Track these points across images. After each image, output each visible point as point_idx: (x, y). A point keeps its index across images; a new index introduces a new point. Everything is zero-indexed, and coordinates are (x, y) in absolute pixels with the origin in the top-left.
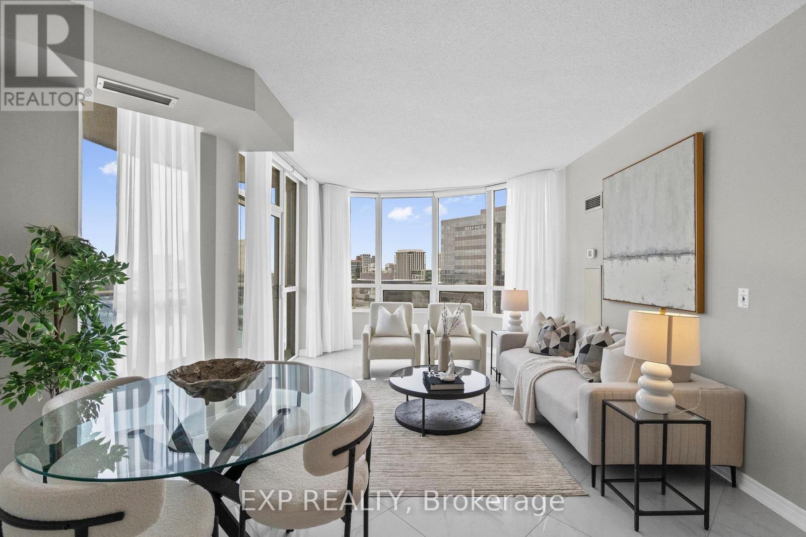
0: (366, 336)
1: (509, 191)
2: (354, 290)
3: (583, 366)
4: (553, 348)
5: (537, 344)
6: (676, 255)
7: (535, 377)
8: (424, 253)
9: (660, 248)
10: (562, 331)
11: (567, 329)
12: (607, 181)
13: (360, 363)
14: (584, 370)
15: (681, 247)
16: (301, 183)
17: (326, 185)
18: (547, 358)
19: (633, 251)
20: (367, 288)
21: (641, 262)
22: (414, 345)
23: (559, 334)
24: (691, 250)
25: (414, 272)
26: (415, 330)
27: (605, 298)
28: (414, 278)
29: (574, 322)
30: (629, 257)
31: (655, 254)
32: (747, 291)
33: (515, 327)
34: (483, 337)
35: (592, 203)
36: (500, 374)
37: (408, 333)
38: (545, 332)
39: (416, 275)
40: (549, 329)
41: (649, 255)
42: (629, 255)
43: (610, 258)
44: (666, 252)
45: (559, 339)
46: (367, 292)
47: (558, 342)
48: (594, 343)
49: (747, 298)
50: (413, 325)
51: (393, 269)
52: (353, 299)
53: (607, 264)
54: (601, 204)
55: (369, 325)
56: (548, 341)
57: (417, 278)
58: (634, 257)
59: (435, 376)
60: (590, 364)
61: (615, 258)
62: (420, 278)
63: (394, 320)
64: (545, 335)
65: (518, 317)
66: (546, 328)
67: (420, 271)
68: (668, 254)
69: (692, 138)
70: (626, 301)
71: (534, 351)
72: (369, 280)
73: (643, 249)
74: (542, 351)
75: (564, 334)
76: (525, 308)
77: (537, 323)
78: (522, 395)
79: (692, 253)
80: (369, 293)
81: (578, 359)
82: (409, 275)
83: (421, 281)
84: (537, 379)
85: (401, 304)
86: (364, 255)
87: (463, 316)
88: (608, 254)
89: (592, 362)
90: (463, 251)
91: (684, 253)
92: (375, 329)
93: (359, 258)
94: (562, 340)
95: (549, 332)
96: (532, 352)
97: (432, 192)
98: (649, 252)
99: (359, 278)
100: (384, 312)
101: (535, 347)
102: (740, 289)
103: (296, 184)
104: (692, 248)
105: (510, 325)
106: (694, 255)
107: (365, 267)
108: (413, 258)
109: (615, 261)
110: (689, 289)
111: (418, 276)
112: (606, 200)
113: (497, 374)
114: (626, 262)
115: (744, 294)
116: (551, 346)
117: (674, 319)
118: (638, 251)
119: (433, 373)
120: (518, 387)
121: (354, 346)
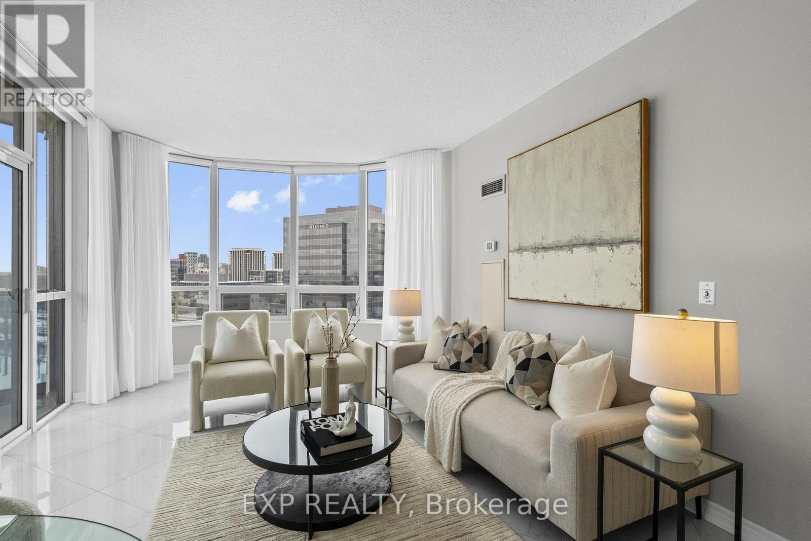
0: (196, 367)
1: (389, 173)
2: (175, 295)
3: (524, 389)
4: (465, 362)
5: (444, 357)
6: (613, 244)
7: (460, 407)
8: (263, 252)
9: (589, 236)
10: (475, 339)
11: (479, 336)
12: (514, 160)
13: (187, 405)
14: (526, 394)
15: (621, 234)
16: (74, 122)
17: (126, 134)
18: (463, 377)
19: (550, 240)
20: (193, 292)
21: (563, 253)
22: (275, 371)
23: (472, 344)
24: (635, 237)
25: (252, 273)
26: (275, 350)
27: (510, 296)
28: (253, 280)
29: (485, 327)
30: (545, 249)
31: (583, 244)
32: (712, 285)
33: (406, 336)
34: (368, 351)
35: (490, 189)
36: (391, 398)
37: (263, 354)
38: (454, 342)
39: (254, 276)
40: (459, 337)
41: (574, 246)
42: (545, 246)
43: (518, 250)
44: (598, 241)
45: (472, 350)
46: (194, 296)
47: (471, 354)
48: (534, 355)
49: (712, 294)
50: (269, 341)
51: (226, 270)
52: (173, 304)
53: (514, 258)
54: (503, 188)
55: (200, 346)
56: (458, 354)
57: (255, 279)
58: (553, 248)
59: (322, 427)
60: (534, 384)
61: (525, 250)
62: (259, 280)
63: (243, 337)
64: (455, 346)
65: (408, 324)
66: (455, 337)
67: (260, 272)
68: (602, 243)
69: (638, 105)
70: (541, 299)
71: (441, 367)
72: (196, 282)
73: (565, 238)
74: (451, 367)
75: (477, 343)
76: (417, 311)
77: (439, 331)
78: (439, 431)
79: (637, 242)
80: (196, 297)
81: (515, 378)
82: (246, 277)
83: (260, 283)
84: (464, 409)
85: (251, 314)
86: (189, 253)
87: (337, 324)
88: (514, 245)
89: (535, 381)
90: (308, 250)
91: (625, 242)
92: (211, 352)
93: (182, 256)
94: (476, 350)
95: (459, 342)
96: (437, 368)
97: (291, 166)
98: (575, 242)
99: (183, 280)
100: (225, 327)
101: (442, 362)
102: (701, 283)
103: (63, 123)
104: (637, 235)
105: (400, 334)
106: (639, 244)
107: (191, 267)
108: (251, 258)
109: (525, 253)
110: (632, 284)
111: (257, 277)
112: (512, 182)
113: (387, 397)
114: (540, 254)
115: (707, 288)
116: (464, 359)
117: (721, 326)
118: (558, 240)
119: (318, 421)
120: (432, 421)
121: (175, 375)
